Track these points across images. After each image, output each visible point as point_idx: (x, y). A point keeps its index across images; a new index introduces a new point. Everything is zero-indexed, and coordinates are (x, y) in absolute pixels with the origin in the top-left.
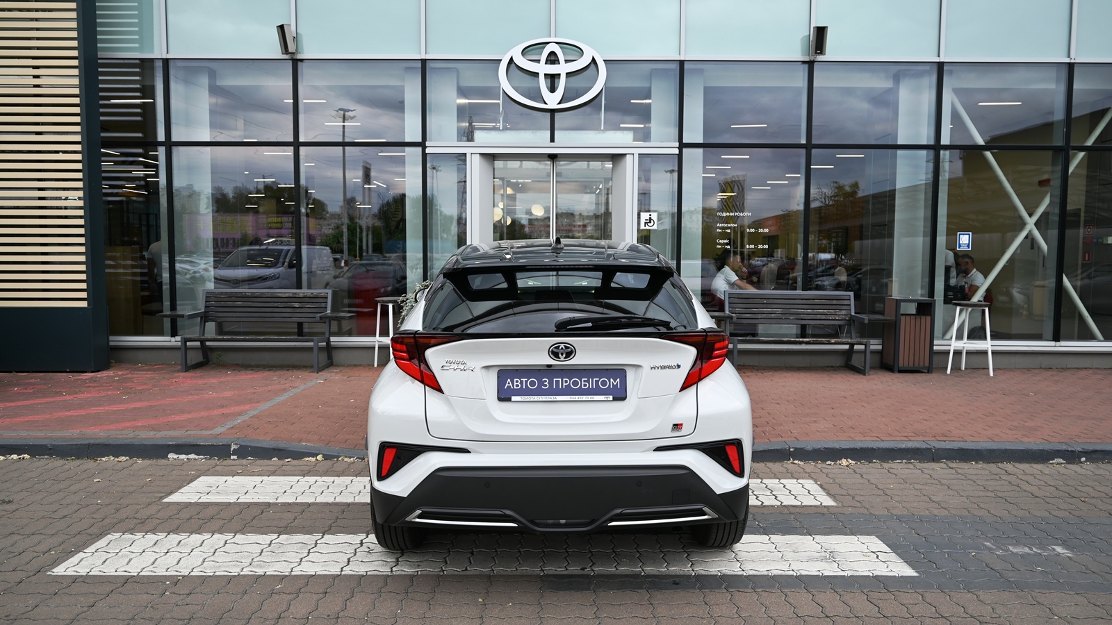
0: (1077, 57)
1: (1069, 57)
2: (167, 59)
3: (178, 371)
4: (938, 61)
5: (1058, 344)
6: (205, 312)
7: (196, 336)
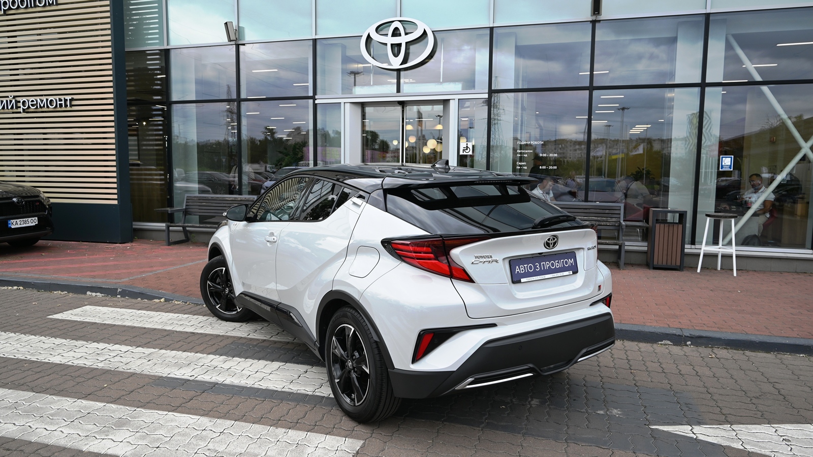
2: (168, 49)
3: (163, 245)
4: (705, 12)
6: (186, 209)
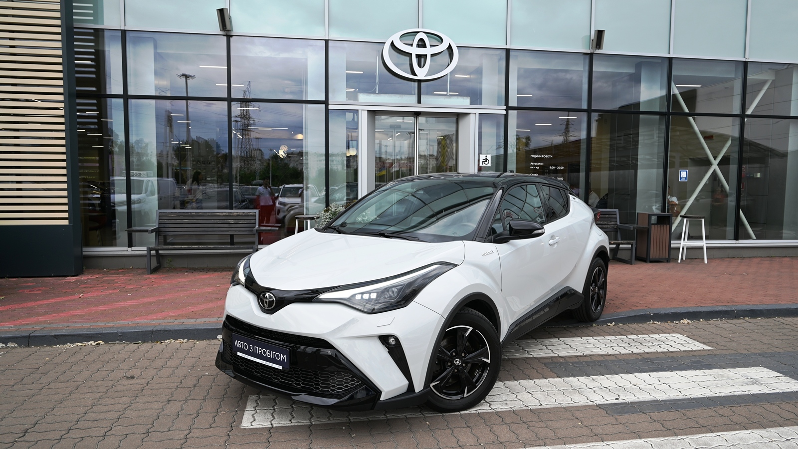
0: (750, 58)
1: (744, 57)
2: (125, 31)
4: (669, 56)
5: (737, 242)
6: (159, 228)
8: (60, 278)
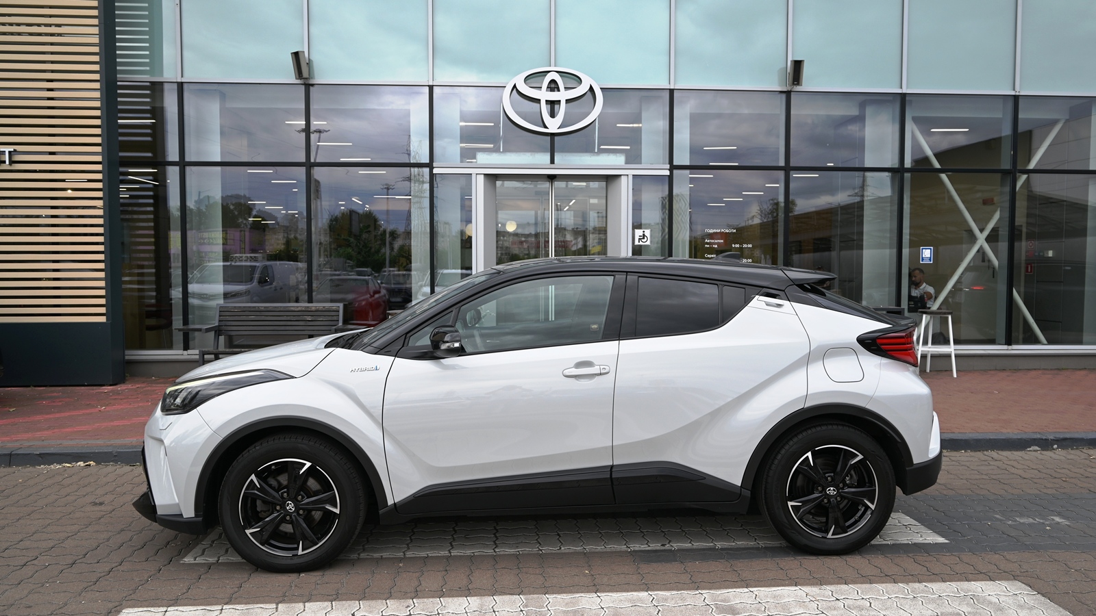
0: (1021, 91)
1: (1014, 90)
2: (182, 83)
5: (1010, 347)
6: (219, 326)
7: (211, 349)
8: (95, 388)
